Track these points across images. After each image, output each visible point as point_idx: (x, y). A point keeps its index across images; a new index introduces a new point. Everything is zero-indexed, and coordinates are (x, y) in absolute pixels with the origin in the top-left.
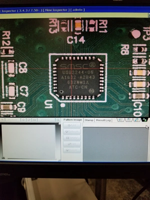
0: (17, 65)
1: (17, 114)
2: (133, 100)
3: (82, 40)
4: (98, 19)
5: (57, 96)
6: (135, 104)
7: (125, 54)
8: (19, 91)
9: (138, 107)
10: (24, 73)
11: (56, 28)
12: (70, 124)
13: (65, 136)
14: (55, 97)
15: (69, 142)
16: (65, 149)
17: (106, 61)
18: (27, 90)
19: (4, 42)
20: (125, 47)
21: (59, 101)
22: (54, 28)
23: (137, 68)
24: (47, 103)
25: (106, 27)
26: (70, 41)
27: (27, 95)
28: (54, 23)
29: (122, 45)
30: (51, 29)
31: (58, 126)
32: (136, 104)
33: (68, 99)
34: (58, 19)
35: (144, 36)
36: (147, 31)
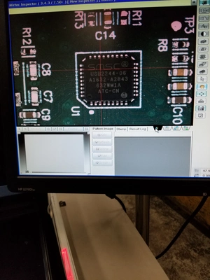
0: (39, 66)
1: (41, 123)
2: (172, 105)
3: (113, 35)
4: (131, 10)
5: (85, 102)
6: (174, 109)
7: (163, 50)
8: (43, 97)
9: (178, 114)
10: (48, 76)
11: (83, 22)
12: (100, 133)
13: (95, 147)
14: (83, 103)
15: (99, 154)
16: (95, 161)
17: (141, 59)
18: (51, 95)
19: (24, 41)
20: (163, 43)
21: (87, 107)
22: (80, 23)
23: (177, 67)
24: (74, 109)
25: (140, 19)
26: (99, 37)
27: (51, 101)
28: (80, 16)
29: (160, 40)
30: (76, 24)
31: (86, 135)
32: (176, 110)
33: (98, 106)
34: (85, 11)
35: (186, 28)
36: (189, 22)
